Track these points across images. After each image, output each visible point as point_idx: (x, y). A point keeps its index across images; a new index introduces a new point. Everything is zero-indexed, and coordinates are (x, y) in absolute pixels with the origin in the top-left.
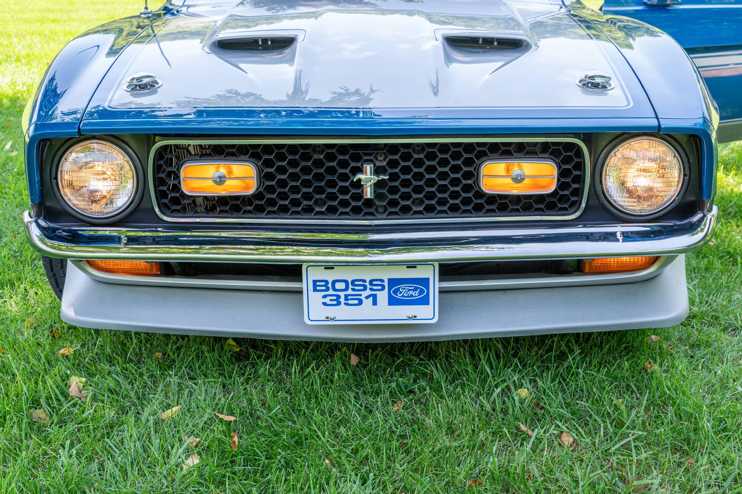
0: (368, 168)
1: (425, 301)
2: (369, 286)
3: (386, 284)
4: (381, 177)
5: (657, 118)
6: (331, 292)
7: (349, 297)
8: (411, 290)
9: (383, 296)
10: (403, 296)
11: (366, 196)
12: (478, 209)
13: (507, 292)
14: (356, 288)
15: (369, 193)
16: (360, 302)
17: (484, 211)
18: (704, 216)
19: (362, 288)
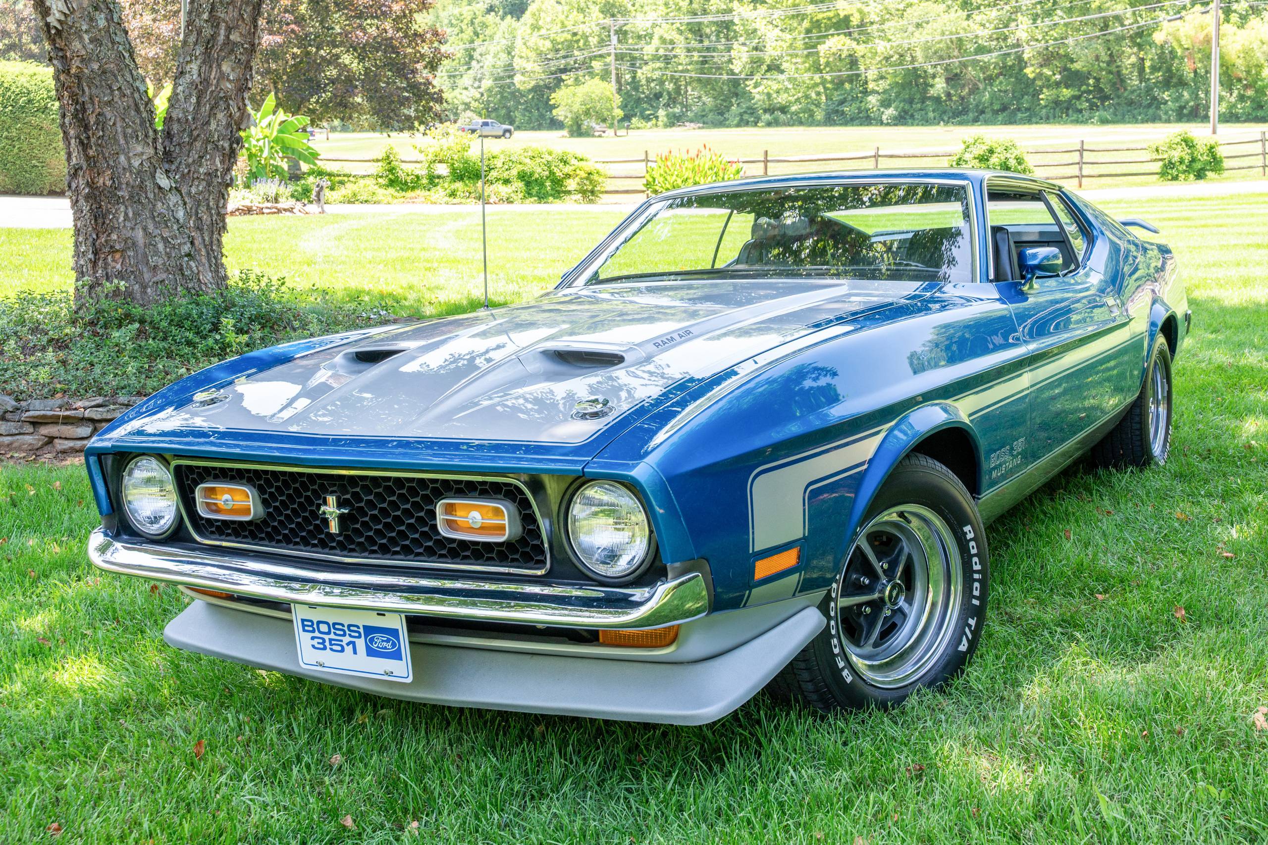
0: (331, 499)
1: (398, 656)
2: (348, 632)
3: (361, 630)
4: (341, 511)
5: (592, 458)
6: (317, 634)
7: (333, 642)
8: (384, 641)
9: (361, 643)
10: (378, 647)
11: (331, 529)
14: (338, 632)
15: (334, 528)
16: (342, 650)
19: (342, 633)
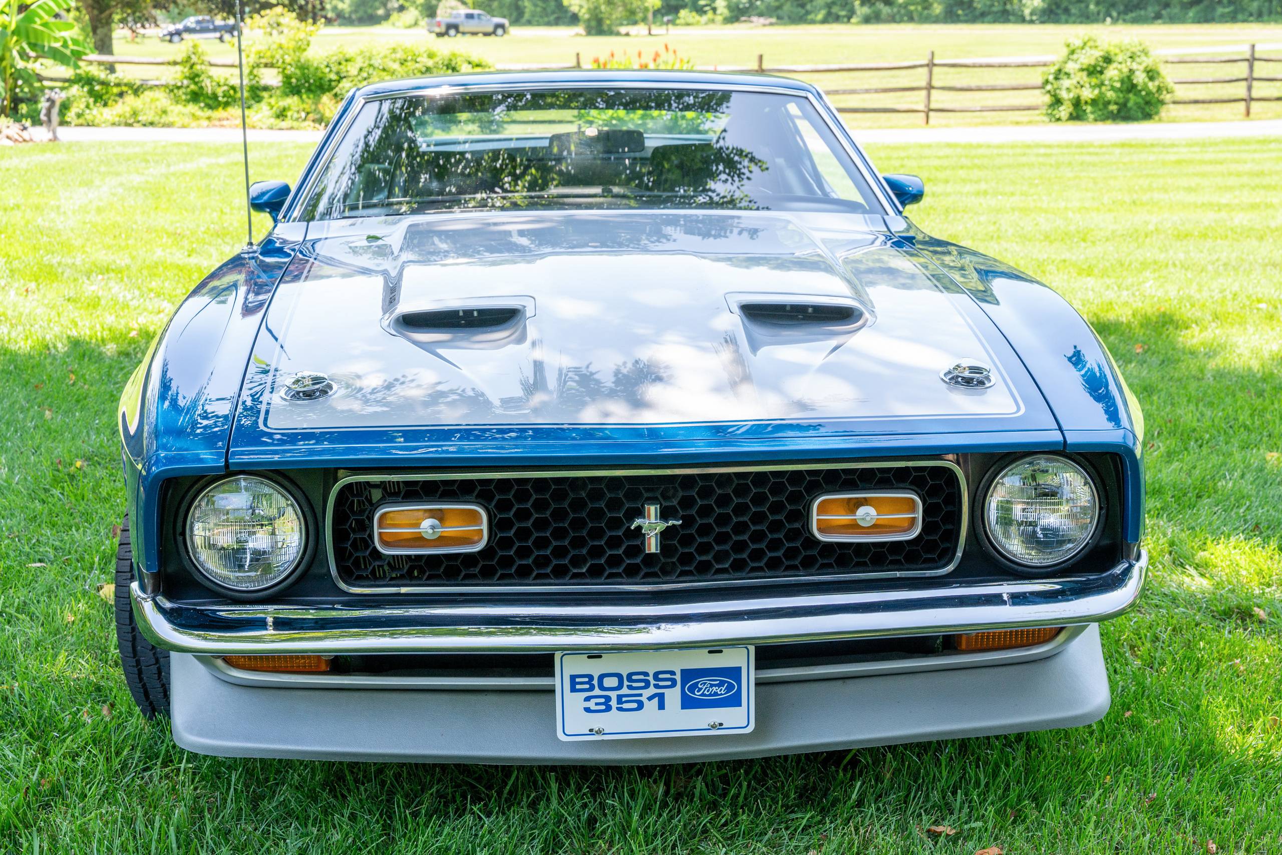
0: (652, 510)
1: (734, 701)
2: (652, 682)
3: (678, 677)
4: (671, 523)
5: (1060, 429)
6: (597, 692)
7: (624, 699)
8: (715, 685)
9: (673, 696)
10: (703, 695)
11: (649, 548)
12: (808, 564)
13: (847, 681)
14: (635, 685)
15: (653, 546)
16: (640, 706)
17: (817, 566)
18: (1131, 566)
19: (643, 684)
